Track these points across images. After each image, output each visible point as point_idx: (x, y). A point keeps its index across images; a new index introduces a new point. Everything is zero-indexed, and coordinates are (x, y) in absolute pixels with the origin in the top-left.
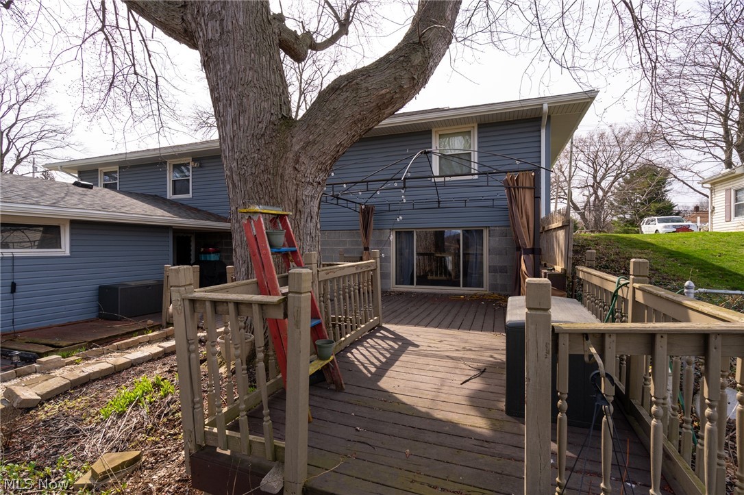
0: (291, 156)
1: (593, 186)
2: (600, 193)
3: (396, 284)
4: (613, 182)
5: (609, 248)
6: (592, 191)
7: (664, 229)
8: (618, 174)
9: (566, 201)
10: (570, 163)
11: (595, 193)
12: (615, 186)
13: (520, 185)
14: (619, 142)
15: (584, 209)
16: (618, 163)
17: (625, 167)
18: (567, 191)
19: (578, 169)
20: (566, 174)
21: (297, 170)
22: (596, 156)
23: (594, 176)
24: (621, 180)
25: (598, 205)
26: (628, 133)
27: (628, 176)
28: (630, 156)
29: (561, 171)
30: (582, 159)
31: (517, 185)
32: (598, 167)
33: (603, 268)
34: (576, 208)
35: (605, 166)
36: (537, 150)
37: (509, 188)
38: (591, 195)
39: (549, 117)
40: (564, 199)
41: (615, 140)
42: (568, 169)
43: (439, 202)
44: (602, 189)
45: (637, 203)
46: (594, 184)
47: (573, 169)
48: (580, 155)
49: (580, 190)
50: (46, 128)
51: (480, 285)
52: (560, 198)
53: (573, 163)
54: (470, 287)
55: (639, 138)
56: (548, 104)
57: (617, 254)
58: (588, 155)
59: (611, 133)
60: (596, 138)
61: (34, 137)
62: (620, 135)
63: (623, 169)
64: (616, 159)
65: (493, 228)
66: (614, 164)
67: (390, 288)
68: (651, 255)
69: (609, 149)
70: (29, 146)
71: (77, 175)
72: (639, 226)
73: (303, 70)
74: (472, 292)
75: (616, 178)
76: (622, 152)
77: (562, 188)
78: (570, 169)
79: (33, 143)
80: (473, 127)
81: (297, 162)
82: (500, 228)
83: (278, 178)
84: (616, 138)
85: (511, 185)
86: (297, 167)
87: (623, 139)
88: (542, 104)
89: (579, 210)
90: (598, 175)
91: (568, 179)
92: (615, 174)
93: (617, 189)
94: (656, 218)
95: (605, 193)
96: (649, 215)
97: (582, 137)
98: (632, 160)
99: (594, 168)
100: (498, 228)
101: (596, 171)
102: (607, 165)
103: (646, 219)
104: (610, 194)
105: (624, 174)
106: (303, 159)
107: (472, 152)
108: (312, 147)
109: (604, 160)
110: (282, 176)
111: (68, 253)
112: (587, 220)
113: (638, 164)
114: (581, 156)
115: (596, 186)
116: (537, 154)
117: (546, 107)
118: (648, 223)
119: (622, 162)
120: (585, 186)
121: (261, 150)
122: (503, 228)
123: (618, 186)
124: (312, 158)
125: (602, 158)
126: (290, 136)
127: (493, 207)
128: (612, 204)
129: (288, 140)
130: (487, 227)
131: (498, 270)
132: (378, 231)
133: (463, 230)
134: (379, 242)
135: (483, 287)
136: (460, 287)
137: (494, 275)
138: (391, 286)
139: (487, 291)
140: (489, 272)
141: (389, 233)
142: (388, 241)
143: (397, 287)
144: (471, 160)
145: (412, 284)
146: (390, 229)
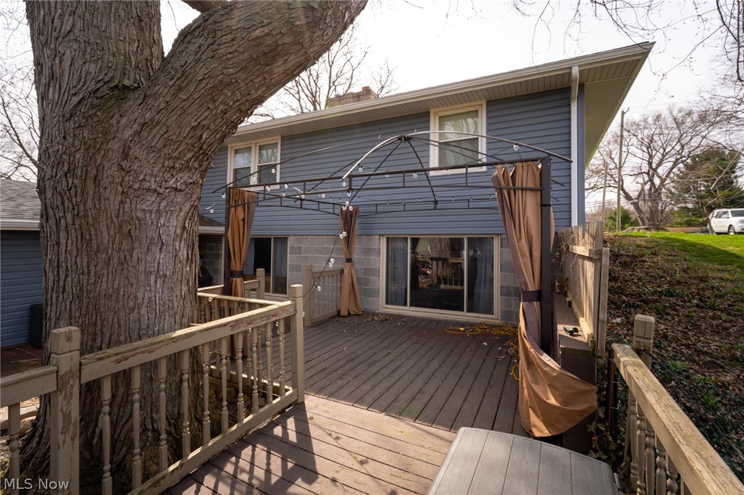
0: (116, 147)
1: (648, 174)
2: (657, 181)
3: (387, 303)
4: (672, 168)
5: (673, 261)
6: (647, 178)
7: (740, 225)
8: (677, 160)
9: (616, 190)
10: (621, 148)
11: (651, 180)
12: (674, 173)
13: (518, 184)
14: (679, 124)
15: (638, 198)
16: (678, 147)
17: (686, 151)
18: (617, 179)
19: (630, 155)
20: (617, 160)
21: (123, 169)
22: (651, 141)
23: (649, 161)
24: (681, 165)
25: (655, 194)
26: (689, 114)
27: (689, 161)
28: (691, 139)
29: (610, 157)
30: (635, 143)
31: (514, 184)
32: (654, 152)
33: (665, 295)
34: (628, 197)
35: (662, 151)
36: (565, 130)
37: (500, 190)
38: (646, 183)
39: (581, 86)
40: (614, 187)
41: (673, 122)
42: (618, 155)
43: (436, 202)
44: (659, 177)
45: (701, 191)
46: (649, 171)
47: (624, 155)
48: (632, 140)
49: (633, 178)
51: (489, 311)
52: (610, 186)
53: (624, 149)
54: (478, 312)
55: (703, 118)
56: (579, 66)
57: (685, 271)
58: (642, 139)
59: (668, 115)
60: (650, 121)
62: (680, 115)
63: (683, 154)
64: (675, 143)
66: (673, 148)
67: (378, 309)
68: (737, 275)
69: (666, 132)
72: (708, 221)
73: (332, 62)
74: (478, 320)
75: (675, 163)
76: (681, 136)
77: (612, 176)
78: (621, 154)
80: (481, 105)
81: (126, 156)
83: (90, 184)
84: (675, 119)
85: (503, 184)
86: (124, 164)
87: (682, 120)
88: (571, 68)
89: (632, 199)
90: (654, 160)
91: (618, 166)
92: (674, 160)
93: (677, 175)
94: (729, 210)
95: (663, 181)
96: (719, 207)
97: (634, 120)
98: (695, 142)
99: (649, 153)
101: (651, 157)
102: (664, 150)
103: (716, 211)
104: (668, 181)
105: (684, 159)
106: (136, 151)
107: (480, 138)
108: (150, 132)
109: (661, 144)
110: (97, 181)
112: (641, 211)
113: (702, 148)
114: (634, 140)
115: (652, 173)
116: (565, 137)
117: (575, 71)
118: (719, 216)
119: (683, 146)
120: (639, 174)
121: (68, 138)
123: (678, 173)
124: (151, 149)
125: (658, 141)
126: (117, 116)
128: (671, 192)
129: (114, 121)
130: (498, 234)
131: (513, 293)
132: (365, 237)
133: (469, 238)
134: (367, 251)
135: (493, 314)
136: (463, 311)
137: (507, 299)
138: (380, 306)
139: (498, 319)
140: (501, 295)
141: (378, 240)
142: (378, 250)
143: (387, 308)
144: (478, 149)
145: (405, 304)
146: (380, 235)
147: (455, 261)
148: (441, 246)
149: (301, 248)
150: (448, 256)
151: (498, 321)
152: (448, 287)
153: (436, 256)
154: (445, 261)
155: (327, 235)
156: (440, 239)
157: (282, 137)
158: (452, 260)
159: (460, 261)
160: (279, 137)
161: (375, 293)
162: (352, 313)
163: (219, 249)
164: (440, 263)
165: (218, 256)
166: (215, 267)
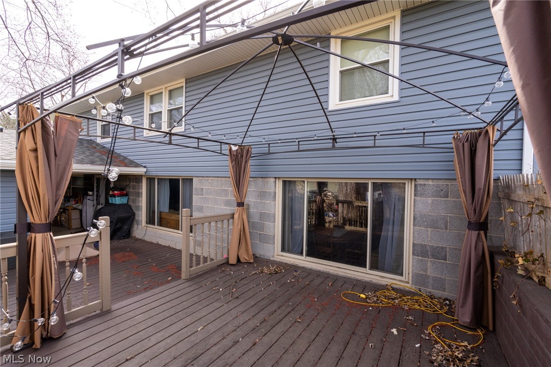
3: (282, 250)
43: (334, 139)
51: (397, 269)
54: (383, 270)
65: (422, 182)
67: (273, 257)
80: (394, 18)
82: (436, 183)
100: (430, 182)
107: (391, 60)
122: (440, 183)
127: (423, 146)
130: (411, 179)
131: (430, 253)
132: (261, 180)
133: (374, 183)
134: (262, 195)
135: (402, 275)
136: (365, 267)
137: (422, 260)
138: (276, 254)
139: (408, 283)
140: (413, 254)
141: (273, 184)
142: (273, 194)
143: (282, 256)
144: (388, 71)
145: (301, 254)
146: (276, 178)
147: (360, 204)
148: (347, 190)
149: (202, 189)
150: (354, 200)
151: (409, 285)
152: (353, 228)
153: (342, 199)
154: (350, 203)
155: (225, 177)
156: (346, 184)
157: (186, 80)
158: (357, 203)
159: (364, 205)
160: (184, 80)
161: (270, 239)
162: (242, 260)
163: (140, 187)
164: (346, 205)
165: (139, 195)
166: (137, 204)
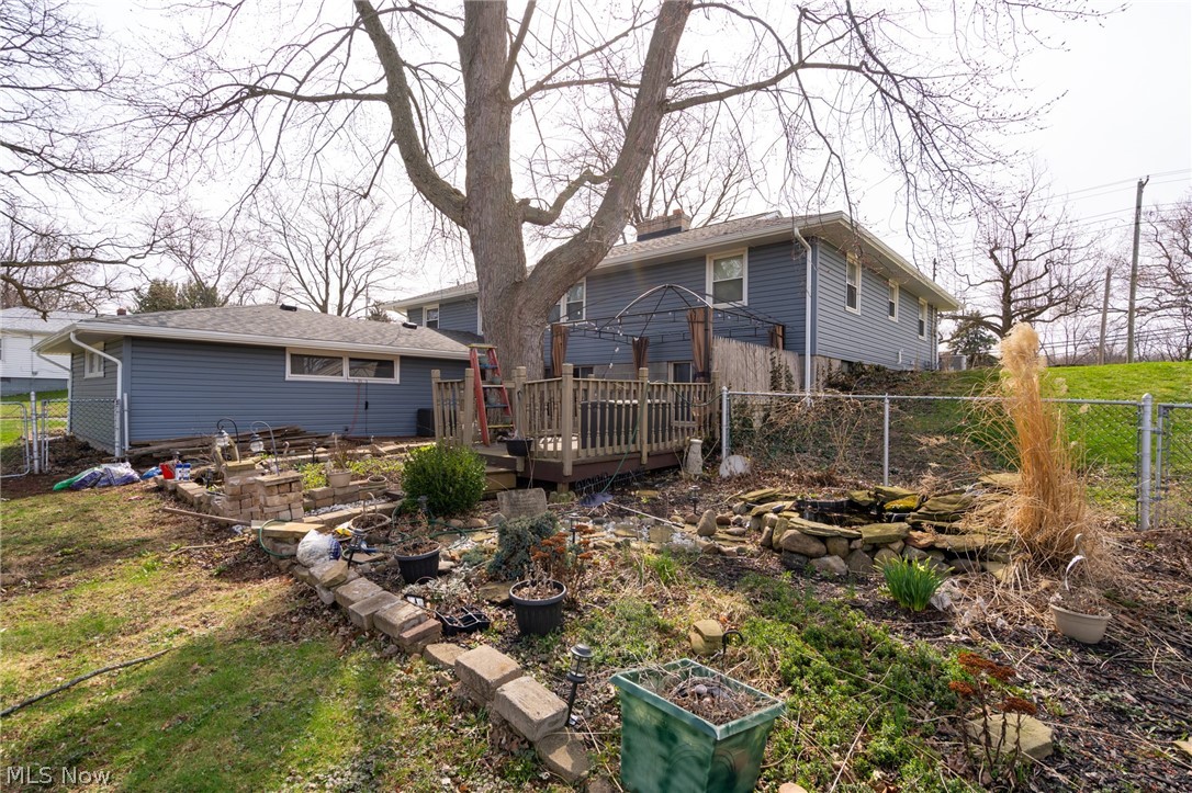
50: (381, 255)
61: (369, 268)
70: (364, 277)
71: (406, 314)
79: (369, 273)
81: (520, 313)
107: (743, 278)
110: (510, 323)
111: (398, 382)
144: (742, 287)
